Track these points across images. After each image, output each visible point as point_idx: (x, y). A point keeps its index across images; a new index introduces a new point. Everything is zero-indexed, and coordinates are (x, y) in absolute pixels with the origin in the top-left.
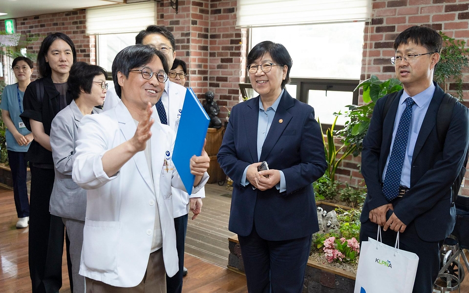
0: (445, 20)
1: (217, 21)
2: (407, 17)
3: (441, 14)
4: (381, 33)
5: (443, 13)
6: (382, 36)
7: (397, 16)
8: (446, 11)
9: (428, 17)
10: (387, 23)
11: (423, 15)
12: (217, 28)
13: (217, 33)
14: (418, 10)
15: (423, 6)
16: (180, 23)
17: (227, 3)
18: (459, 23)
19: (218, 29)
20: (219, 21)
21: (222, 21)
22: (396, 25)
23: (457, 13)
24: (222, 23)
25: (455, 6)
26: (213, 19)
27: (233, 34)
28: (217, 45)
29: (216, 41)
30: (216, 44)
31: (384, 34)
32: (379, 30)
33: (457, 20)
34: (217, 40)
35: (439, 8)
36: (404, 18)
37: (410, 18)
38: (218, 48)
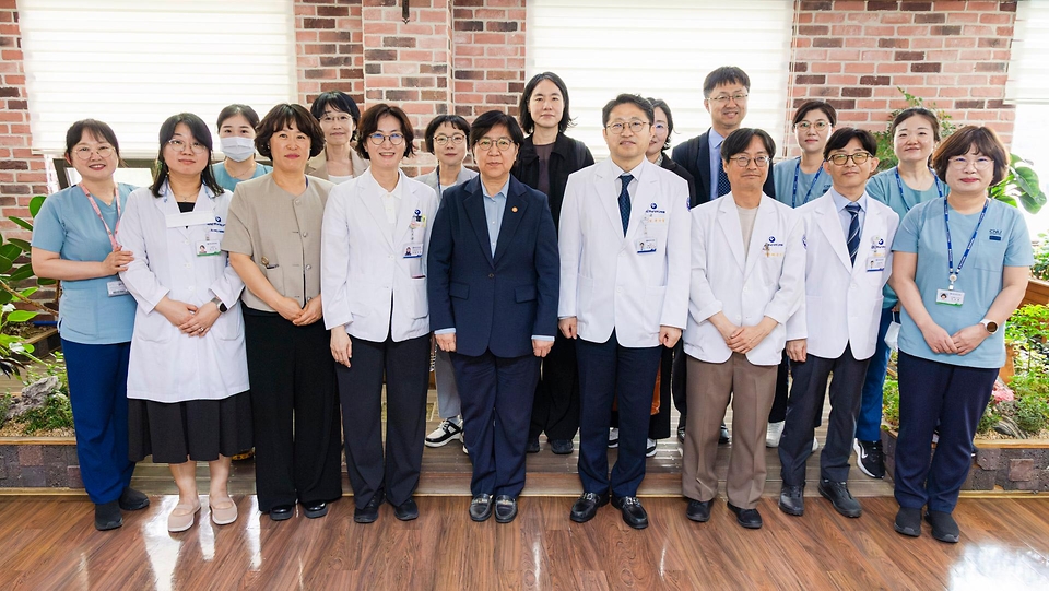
0: (895, 71)
1: (473, 45)
2: (843, 64)
3: (889, 62)
4: (803, 85)
5: (892, 61)
6: (805, 89)
7: (828, 62)
8: (896, 60)
9: (871, 66)
10: (813, 71)
11: (865, 62)
12: (473, 58)
13: (473, 68)
14: (858, 55)
15: (865, 49)
16: (417, 43)
17: (498, 11)
18: (913, 78)
19: (477, 60)
20: (478, 45)
21: (486, 46)
22: (827, 75)
23: (910, 63)
24: (485, 49)
25: (907, 53)
26: (463, 40)
27: (515, 73)
28: (474, 93)
29: (471, 84)
30: (472, 90)
31: (809, 87)
32: (800, 80)
33: (909, 73)
34: (475, 82)
35: (887, 55)
36: (840, 65)
37: (847, 66)
38: (479, 99)
